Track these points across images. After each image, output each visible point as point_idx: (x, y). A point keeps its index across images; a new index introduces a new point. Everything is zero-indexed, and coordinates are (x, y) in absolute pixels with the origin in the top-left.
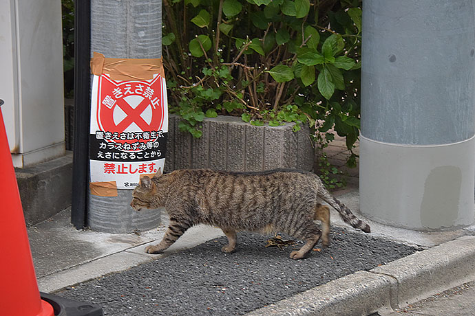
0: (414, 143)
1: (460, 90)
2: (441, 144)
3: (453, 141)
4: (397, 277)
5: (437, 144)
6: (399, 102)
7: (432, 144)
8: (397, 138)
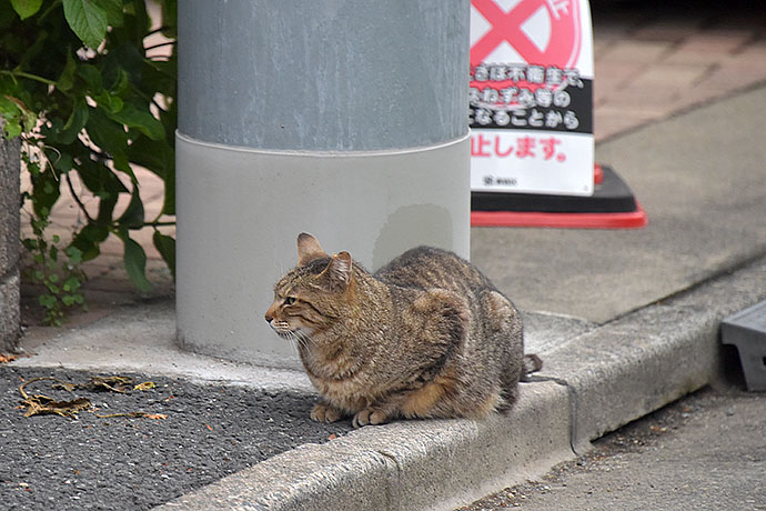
0: (346, 146)
1: (446, 8)
2: (409, 146)
3: (435, 141)
4: (394, 454)
5: (400, 147)
6: (306, 39)
7: (389, 146)
8: (302, 135)
